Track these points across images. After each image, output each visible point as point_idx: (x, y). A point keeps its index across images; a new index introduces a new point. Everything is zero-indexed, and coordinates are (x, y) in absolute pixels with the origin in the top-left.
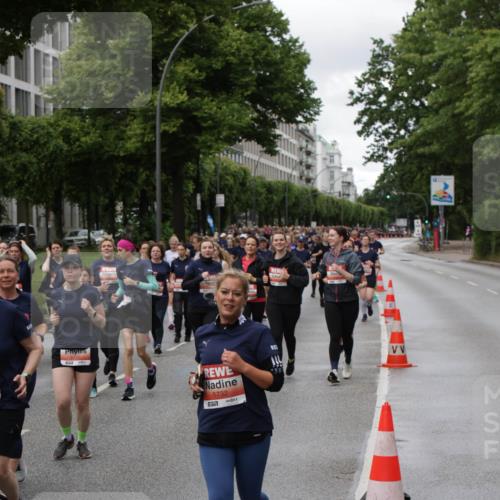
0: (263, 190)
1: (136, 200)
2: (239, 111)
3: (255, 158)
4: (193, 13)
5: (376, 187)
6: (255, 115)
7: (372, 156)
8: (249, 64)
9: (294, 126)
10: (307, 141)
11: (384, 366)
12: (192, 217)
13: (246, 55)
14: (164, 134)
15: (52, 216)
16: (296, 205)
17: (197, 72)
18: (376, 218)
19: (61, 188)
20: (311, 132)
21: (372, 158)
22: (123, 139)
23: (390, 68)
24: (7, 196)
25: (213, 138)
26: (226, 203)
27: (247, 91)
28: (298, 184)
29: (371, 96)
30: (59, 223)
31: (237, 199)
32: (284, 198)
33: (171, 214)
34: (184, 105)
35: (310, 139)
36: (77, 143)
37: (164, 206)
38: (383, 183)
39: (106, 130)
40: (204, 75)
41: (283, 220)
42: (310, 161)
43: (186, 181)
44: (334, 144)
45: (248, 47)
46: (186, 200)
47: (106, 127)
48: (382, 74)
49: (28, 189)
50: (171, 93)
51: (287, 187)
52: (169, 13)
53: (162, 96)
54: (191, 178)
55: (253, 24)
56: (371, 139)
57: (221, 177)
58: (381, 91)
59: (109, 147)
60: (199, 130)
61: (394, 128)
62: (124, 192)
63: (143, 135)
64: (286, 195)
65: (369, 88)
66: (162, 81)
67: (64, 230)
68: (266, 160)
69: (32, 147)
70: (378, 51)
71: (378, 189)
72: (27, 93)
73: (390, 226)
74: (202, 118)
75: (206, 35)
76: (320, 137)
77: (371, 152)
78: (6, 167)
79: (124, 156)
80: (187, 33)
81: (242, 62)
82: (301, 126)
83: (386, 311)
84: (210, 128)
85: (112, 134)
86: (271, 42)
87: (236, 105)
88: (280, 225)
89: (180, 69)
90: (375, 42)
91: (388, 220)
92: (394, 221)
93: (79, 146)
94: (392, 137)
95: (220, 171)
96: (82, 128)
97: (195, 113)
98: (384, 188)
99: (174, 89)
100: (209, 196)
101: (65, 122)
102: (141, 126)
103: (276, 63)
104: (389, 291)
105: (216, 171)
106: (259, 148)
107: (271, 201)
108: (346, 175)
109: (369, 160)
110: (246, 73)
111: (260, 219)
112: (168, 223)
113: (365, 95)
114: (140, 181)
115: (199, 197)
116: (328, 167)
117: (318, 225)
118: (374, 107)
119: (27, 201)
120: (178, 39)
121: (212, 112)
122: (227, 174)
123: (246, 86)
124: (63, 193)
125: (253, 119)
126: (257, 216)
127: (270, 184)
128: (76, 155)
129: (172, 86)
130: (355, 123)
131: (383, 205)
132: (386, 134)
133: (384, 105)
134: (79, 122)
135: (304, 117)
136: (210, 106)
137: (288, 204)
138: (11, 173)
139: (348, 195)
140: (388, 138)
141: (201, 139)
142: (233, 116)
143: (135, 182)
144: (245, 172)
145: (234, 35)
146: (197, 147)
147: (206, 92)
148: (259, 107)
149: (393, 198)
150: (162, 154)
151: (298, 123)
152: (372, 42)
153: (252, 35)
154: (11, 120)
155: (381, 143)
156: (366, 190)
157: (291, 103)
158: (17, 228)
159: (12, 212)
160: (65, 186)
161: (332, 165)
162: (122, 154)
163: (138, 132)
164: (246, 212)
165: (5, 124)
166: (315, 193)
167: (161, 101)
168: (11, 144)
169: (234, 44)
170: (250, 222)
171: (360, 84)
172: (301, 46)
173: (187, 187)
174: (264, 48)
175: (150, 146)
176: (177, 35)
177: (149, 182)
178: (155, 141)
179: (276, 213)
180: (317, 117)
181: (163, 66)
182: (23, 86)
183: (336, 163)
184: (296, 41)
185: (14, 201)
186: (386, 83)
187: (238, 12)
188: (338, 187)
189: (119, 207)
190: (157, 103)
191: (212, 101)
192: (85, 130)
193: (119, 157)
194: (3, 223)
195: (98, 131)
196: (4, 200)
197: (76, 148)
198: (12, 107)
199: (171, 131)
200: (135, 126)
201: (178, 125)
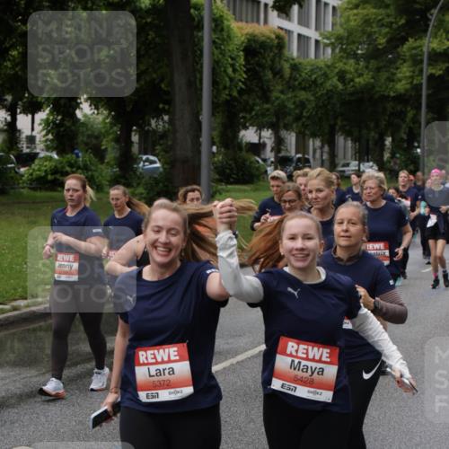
1: (404, 136)
14: (431, 78)
15: (326, 148)
19: (336, 124)
22: (393, 81)
24: (287, 130)
30: (333, 156)
36: (352, 84)
39: (379, 72)
47: (378, 70)
50: (438, 39)
53: (430, 42)
59: (381, 87)
62: (392, 128)
63: (412, 77)
66: (430, 29)
67: (337, 161)
69: (310, 86)
72: (308, 38)
78: (286, 103)
79: (394, 97)
85: (384, 75)
93: (353, 86)
96: (356, 70)
99: (441, 35)
101: (341, 64)
102: (411, 69)
114: (408, 120)
119: (305, 135)
124: (337, 128)
128: (352, 94)
129: (439, 33)
134: (353, 64)
138: (291, 109)
143: (404, 121)
150: (428, 96)
154: (291, 62)
158: (295, 159)
159: (291, 144)
160: (339, 122)
162: (392, 94)
163: (408, 74)
165: (286, 66)
167: (428, 46)
168: (291, 82)
175: (418, 88)
177: (416, 120)
178: (422, 84)
181: (432, 15)
182: (304, 31)
185: (293, 134)
189: (388, 141)
190: (425, 49)
192: (360, 72)
193: (389, 96)
194: (283, 154)
195: (371, 73)
196: (284, 133)
197: (350, 89)
198: (294, 50)
199: (437, 75)
200: (405, 69)
201: (444, 68)
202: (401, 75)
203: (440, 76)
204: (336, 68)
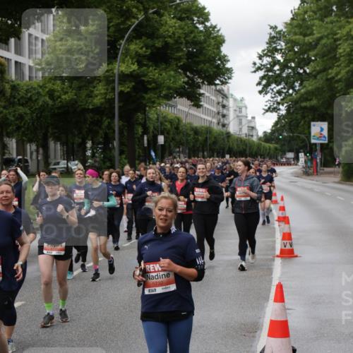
0: (192, 133)
1: (101, 140)
2: (174, 77)
3: (186, 110)
4: (141, 8)
5: (272, 130)
6: (186, 79)
7: (269, 108)
8: (181, 43)
9: (213, 87)
10: (223, 98)
11: (278, 256)
12: (141, 151)
13: (179, 37)
14: (121, 93)
15: (41, 151)
16: (215, 143)
17: (144, 49)
18: (272, 152)
19: (47, 132)
20: (226, 92)
21: (269, 110)
22: (91, 97)
23: (282, 46)
24: (9, 137)
25: (156, 96)
26: (165, 142)
27: (180, 62)
28: (216, 128)
29: (269, 66)
30: (46, 156)
31: (173, 139)
32: (207, 138)
33: (125, 149)
34: (135, 73)
35: (225, 96)
36: (59, 100)
37: (121, 144)
38: (277, 127)
39: (80, 90)
40: (149, 51)
41: (205, 153)
42: (225, 112)
43: (136, 126)
44: (242, 100)
45: (180, 31)
46: (136, 140)
47: (80, 88)
48: (276, 50)
49: (23, 132)
50: (126, 64)
51: (209, 130)
52: (124, 7)
53: (119, 66)
54: (140, 124)
55: (184, 15)
56: (268, 96)
57: (162, 124)
58: (275, 62)
59: (82, 102)
60: (146, 90)
61: (284, 88)
62: (92, 134)
63: (106, 94)
64: (208, 136)
65: (267, 60)
66: (119, 56)
67: (50, 161)
68: (194, 111)
69: (27, 102)
70: (273, 34)
71: (273, 132)
72: (23, 65)
73: (282, 158)
74: (148, 81)
75: (151, 23)
76: (232, 95)
77: (269, 105)
78: (8, 116)
79: (92, 109)
80: (137, 22)
81: (176, 42)
82: (218, 87)
83: (279, 218)
84: (154, 89)
85: (84, 93)
86: (197, 28)
87: (172, 73)
88: (204, 157)
89: (132, 47)
90: (271, 28)
91: (280, 153)
92: (285, 154)
93: (61, 102)
94: (283, 95)
95: (161, 119)
96: (63, 89)
97: (143, 78)
98: (278, 131)
99: (128, 61)
100: (153, 136)
101: (50, 85)
102: (105, 87)
103: (200, 43)
104: (281, 204)
105: (158, 119)
106: (189, 102)
107: (197, 140)
108: (250, 121)
109: (267, 111)
110: (179, 50)
111: (189, 153)
112: (124, 156)
113: (264, 65)
114: (103, 127)
115: (145, 138)
116: (238, 116)
117: (230, 157)
118: (270, 74)
119: (23, 141)
120: (130, 26)
121: (155, 77)
122: (166, 121)
123: (179, 59)
124: (49, 134)
125: (184, 82)
126: (187, 151)
127: (196, 127)
128: (59, 108)
129: (127, 59)
130: (257, 85)
131: (277, 143)
132: (279, 92)
133: (278, 72)
134: (60, 85)
135: (220, 81)
136: (153, 73)
137: (209, 142)
138: (12, 121)
139: (252, 136)
140: (280, 95)
141: (147, 96)
142: (170, 80)
143: (100, 127)
144: (178, 119)
145: (170, 23)
146: (144, 102)
147: (150, 63)
148: (188, 74)
149: (284, 138)
150: (120, 107)
151: (216, 85)
152: (269, 27)
153: (183, 23)
154: (12, 83)
155: (275, 99)
156: (265, 132)
157: (211, 71)
158: (16, 160)
159: (12, 149)
160: (50, 130)
161: (240, 115)
162: (91, 107)
163: (103, 91)
164: (179, 148)
165: (7, 86)
166: (228, 135)
167: (119, 69)
168: (12, 100)
169: (170, 29)
170: (182, 155)
171: (260, 57)
172: (218, 31)
173: (138, 130)
174: (192, 32)
175: (111, 102)
176: (130, 23)
177: (110, 127)
178: (114, 98)
179: (201, 149)
180: (230, 81)
181: (120, 45)
182: (20, 59)
183: (244, 113)
184: (215, 27)
185: (14, 140)
186: (279, 57)
187: (174, 7)
188: (245, 131)
189: (89, 144)
190: (116, 71)
191: (155, 69)
192: (65, 90)
193: (89, 109)
194: (6, 156)
195: (74, 91)
196: (6, 140)
197: (58, 103)
198: (12, 74)
199: (126, 91)
200: (100, 87)
201: (131, 86)
202: (98, 92)
203: (128, 92)
204: (46, 87)
